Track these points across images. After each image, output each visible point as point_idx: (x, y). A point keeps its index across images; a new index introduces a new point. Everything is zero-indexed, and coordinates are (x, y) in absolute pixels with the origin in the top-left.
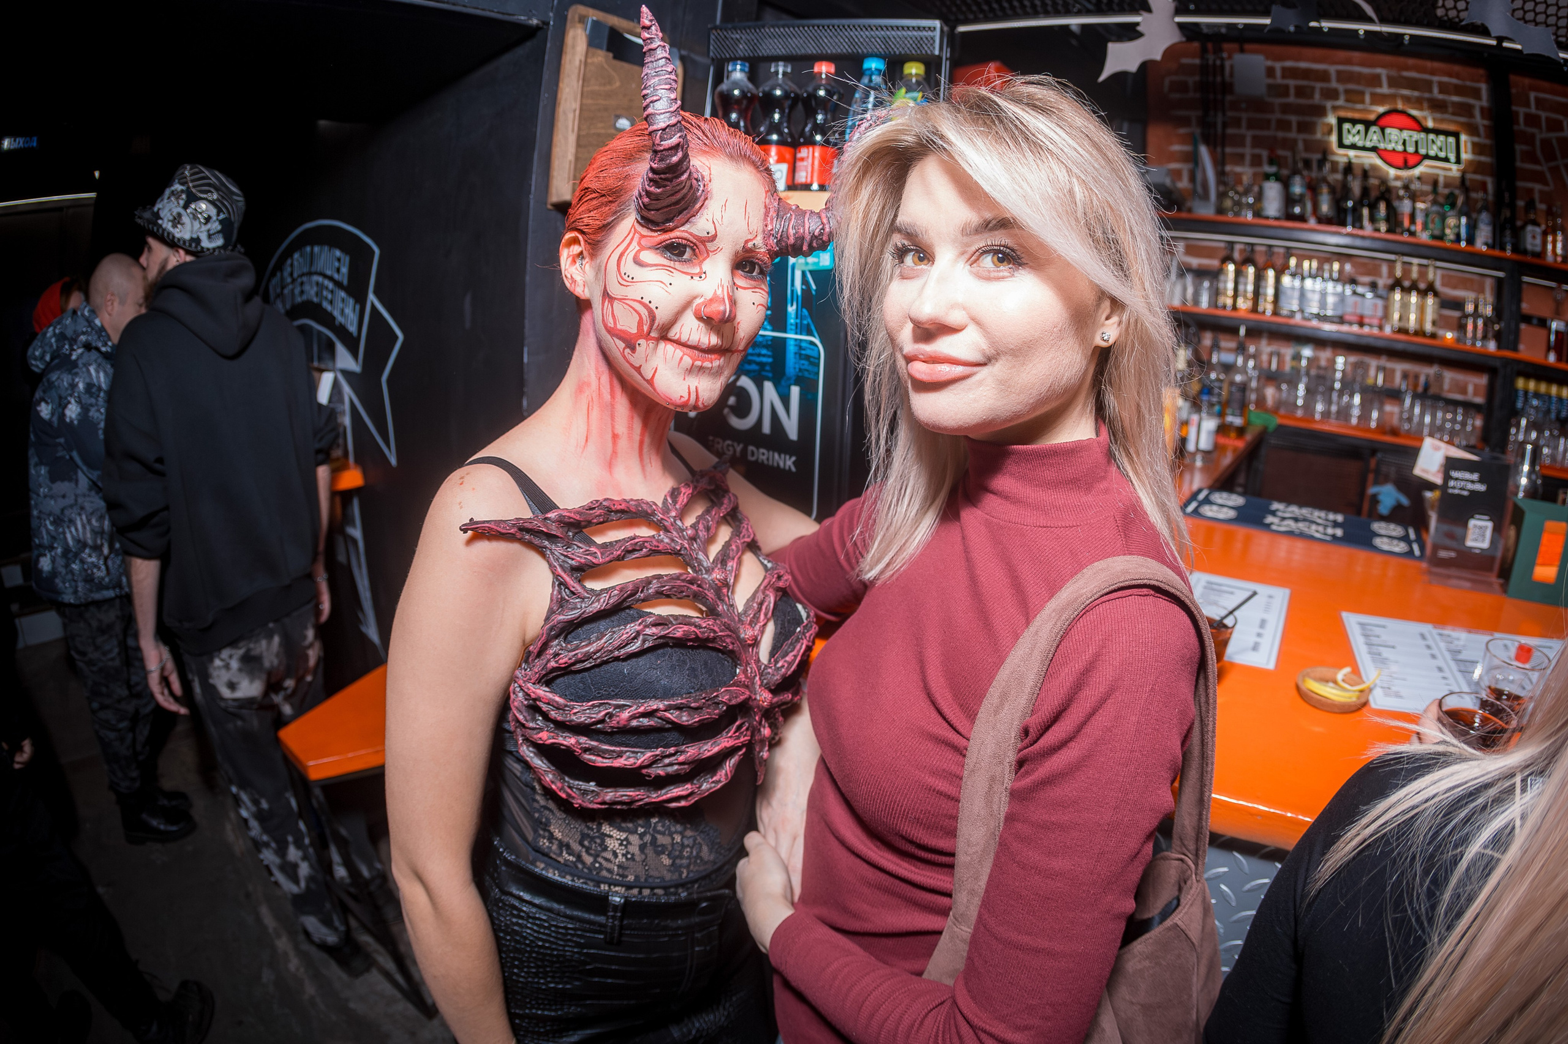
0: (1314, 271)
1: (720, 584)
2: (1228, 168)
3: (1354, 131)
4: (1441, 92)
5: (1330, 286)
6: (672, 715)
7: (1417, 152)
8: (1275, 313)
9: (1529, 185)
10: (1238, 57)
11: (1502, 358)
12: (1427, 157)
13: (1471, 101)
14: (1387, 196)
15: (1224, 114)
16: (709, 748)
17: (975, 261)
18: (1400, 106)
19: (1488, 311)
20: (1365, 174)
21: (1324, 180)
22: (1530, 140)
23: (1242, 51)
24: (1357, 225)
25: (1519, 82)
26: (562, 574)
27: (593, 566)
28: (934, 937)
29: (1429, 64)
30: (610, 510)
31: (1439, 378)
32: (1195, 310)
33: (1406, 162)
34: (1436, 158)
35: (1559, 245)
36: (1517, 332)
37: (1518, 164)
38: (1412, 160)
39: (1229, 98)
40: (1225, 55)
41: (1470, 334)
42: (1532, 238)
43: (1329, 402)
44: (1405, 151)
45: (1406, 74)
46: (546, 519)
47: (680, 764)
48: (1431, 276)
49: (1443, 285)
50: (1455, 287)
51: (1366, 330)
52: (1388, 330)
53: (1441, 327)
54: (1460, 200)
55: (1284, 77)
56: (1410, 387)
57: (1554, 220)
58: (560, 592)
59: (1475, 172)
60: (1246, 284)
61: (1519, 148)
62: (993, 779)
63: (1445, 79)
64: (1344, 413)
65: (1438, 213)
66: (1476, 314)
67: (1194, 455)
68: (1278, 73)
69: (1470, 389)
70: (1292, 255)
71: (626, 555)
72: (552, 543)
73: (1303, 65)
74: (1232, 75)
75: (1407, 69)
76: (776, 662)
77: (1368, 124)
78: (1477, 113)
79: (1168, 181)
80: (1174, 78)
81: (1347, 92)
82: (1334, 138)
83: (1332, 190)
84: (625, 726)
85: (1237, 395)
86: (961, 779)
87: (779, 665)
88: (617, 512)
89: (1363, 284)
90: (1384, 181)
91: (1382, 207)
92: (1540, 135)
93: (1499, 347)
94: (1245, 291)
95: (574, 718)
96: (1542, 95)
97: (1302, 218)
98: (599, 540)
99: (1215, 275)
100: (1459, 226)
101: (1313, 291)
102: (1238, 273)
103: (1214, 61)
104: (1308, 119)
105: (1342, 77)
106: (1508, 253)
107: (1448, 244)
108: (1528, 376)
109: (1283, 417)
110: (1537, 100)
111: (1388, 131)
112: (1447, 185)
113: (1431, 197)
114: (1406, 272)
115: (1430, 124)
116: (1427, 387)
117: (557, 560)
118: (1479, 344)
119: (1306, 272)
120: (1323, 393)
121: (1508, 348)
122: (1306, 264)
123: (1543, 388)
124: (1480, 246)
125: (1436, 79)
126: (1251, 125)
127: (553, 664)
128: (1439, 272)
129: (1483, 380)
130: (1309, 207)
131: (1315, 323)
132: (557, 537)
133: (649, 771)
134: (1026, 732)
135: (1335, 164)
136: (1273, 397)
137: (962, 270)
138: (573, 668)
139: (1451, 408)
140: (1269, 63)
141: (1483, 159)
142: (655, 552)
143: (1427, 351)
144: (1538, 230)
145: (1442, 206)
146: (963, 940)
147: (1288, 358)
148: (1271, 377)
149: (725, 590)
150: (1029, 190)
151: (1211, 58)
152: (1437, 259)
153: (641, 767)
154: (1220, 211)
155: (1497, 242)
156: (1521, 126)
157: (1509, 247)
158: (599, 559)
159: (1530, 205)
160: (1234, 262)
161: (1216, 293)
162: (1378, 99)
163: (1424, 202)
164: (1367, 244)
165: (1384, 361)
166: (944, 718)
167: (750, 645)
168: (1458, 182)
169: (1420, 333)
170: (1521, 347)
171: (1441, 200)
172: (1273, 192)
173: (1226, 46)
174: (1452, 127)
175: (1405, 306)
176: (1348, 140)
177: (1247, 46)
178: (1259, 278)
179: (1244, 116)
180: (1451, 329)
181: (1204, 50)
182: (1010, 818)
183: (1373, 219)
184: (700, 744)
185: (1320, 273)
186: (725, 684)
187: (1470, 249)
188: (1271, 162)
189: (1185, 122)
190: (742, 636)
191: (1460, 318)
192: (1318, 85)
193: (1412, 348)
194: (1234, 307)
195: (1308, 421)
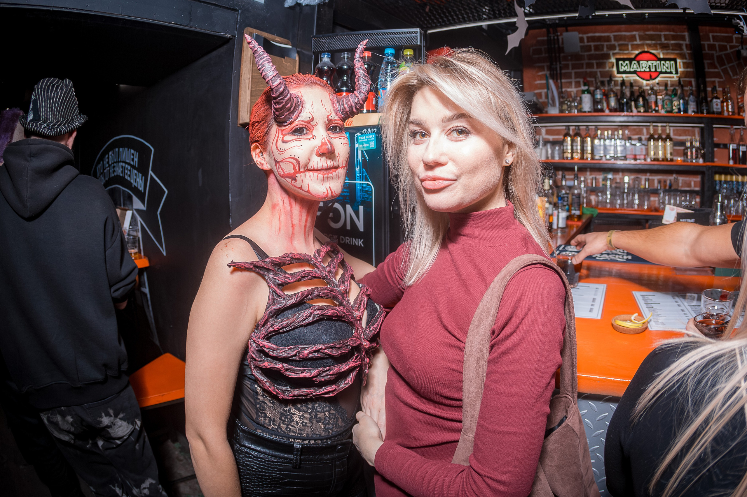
0: (610, 136)
1: (343, 292)
2: (564, 90)
3: (624, 65)
4: (666, 39)
5: (618, 142)
6: (327, 351)
7: (656, 71)
8: (592, 158)
9: (713, 79)
10: (565, 34)
11: (706, 166)
12: (661, 73)
13: (681, 42)
14: (643, 94)
15: (560, 63)
16: (344, 367)
17: (449, 134)
18: (646, 50)
19: (698, 144)
20: (631, 85)
21: (612, 90)
22: (711, 57)
23: (567, 31)
24: (629, 111)
25: (703, 29)
26: (274, 287)
27: (288, 283)
28: (455, 443)
29: (659, 26)
30: (292, 258)
31: (676, 180)
32: (553, 161)
33: (651, 76)
34: (666, 73)
35: (730, 107)
36: (713, 153)
37: (707, 70)
38: (654, 76)
39: (562, 55)
40: (559, 34)
41: (689, 157)
42: (716, 105)
43: (623, 199)
44: (650, 71)
45: (647, 33)
46: (265, 262)
47: (330, 375)
48: (668, 131)
49: (674, 135)
50: (680, 135)
51: (638, 162)
52: (649, 160)
53: (674, 156)
54: (679, 92)
55: (588, 42)
56: (662, 188)
57: (726, 95)
58: (273, 296)
59: (685, 77)
60: (577, 146)
61: (706, 62)
62: (478, 360)
63: (667, 33)
64: (631, 204)
65: (669, 99)
66: (692, 147)
67: (557, 230)
68: (586, 40)
69: (693, 184)
70: (598, 129)
71: (302, 279)
72: (268, 273)
73: (597, 34)
74: (563, 43)
75: (648, 30)
76: (370, 328)
77: (631, 60)
78: (684, 47)
79: (535, 99)
80: (534, 48)
81: (619, 45)
82: (615, 69)
83: (616, 95)
84: (306, 357)
85: (576, 200)
86: (463, 362)
87: (371, 329)
88: (296, 259)
89: (635, 140)
90: (640, 87)
91: (641, 100)
92: (716, 54)
93: (704, 161)
94: (577, 149)
95: (281, 354)
96: (715, 34)
97: (602, 110)
98: (289, 272)
99: (561, 143)
100: (679, 105)
101: (611, 146)
102: (572, 141)
103: (554, 37)
104: (601, 61)
105: (617, 38)
106: (705, 115)
107: (675, 114)
108: (720, 174)
109: (600, 209)
110: (713, 36)
111: (641, 62)
112: (672, 85)
113: (664, 92)
114: (655, 131)
115: (662, 56)
116: (670, 187)
117: (271, 280)
118: (694, 161)
119: (606, 137)
120: (619, 196)
121: (709, 162)
122: (606, 133)
123: (729, 178)
124: (691, 113)
125: (663, 33)
126: (574, 67)
127: (271, 329)
128: (672, 128)
129: (698, 179)
130: (605, 105)
131: (612, 161)
132: (271, 270)
133: (317, 379)
134: (493, 332)
135: (616, 82)
136: (595, 199)
137: (444, 138)
138: (281, 331)
139: (684, 195)
140: (581, 35)
141: (689, 70)
142: (314, 277)
143: (669, 168)
144: (719, 101)
145: (670, 96)
146: (470, 442)
147: (601, 180)
148: (593, 191)
149: (345, 295)
150: (472, 100)
151: (552, 36)
152: (670, 123)
153: (314, 377)
154: (561, 111)
155: (699, 110)
156: (707, 51)
157: (705, 112)
158: (291, 280)
159: (714, 89)
160: (570, 136)
161: (563, 152)
162: (635, 47)
163: (661, 95)
164: (635, 119)
165: (648, 176)
166: (453, 335)
167: (358, 320)
168: (677, 83)
169: (665, 159)
170: (716, 160)
171: (670, 93)
172: (587, 99)
173: (559, 29)
174: (672, 56)
175: (656, 147)
176: (622, 69)
177: (569, 28)
178: (583, 143)
179: (570, 63)
180: (680, 156)
181: (548, 32)
182: (489, 374)
183: (637, 107)
184: (340, 365)
185: (613, 137)
186: (349, 338)
187: (686, 115)
188: (585, 85)
189: (542, 69)
190: (355, 315)
191: (684, 150)
192: (605, 44)
193: (661, 168)
194: (572, 158)
195: (613, 210)
